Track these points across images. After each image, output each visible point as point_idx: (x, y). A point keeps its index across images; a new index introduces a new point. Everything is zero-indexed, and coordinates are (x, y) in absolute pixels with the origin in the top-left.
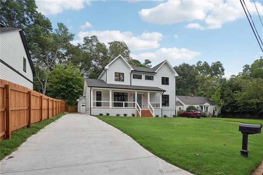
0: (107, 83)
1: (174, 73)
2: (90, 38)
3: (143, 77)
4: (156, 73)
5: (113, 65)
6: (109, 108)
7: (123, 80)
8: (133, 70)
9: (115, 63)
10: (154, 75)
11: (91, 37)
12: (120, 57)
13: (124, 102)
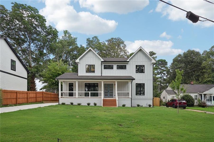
0: (78, 75)
1: (151, 60)
2: (91, 39)
3: (115, 67)
4: (129, 62)
5: (84, 58)
6: (76, 98)
7: (94, 72)
8: (103, 61)
9: (87, 56)
10: (127, 64)
11: (93, 38)
12: (90, 50)
13: (90, 92)
